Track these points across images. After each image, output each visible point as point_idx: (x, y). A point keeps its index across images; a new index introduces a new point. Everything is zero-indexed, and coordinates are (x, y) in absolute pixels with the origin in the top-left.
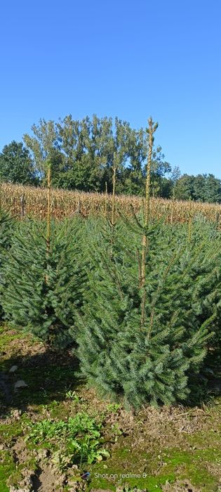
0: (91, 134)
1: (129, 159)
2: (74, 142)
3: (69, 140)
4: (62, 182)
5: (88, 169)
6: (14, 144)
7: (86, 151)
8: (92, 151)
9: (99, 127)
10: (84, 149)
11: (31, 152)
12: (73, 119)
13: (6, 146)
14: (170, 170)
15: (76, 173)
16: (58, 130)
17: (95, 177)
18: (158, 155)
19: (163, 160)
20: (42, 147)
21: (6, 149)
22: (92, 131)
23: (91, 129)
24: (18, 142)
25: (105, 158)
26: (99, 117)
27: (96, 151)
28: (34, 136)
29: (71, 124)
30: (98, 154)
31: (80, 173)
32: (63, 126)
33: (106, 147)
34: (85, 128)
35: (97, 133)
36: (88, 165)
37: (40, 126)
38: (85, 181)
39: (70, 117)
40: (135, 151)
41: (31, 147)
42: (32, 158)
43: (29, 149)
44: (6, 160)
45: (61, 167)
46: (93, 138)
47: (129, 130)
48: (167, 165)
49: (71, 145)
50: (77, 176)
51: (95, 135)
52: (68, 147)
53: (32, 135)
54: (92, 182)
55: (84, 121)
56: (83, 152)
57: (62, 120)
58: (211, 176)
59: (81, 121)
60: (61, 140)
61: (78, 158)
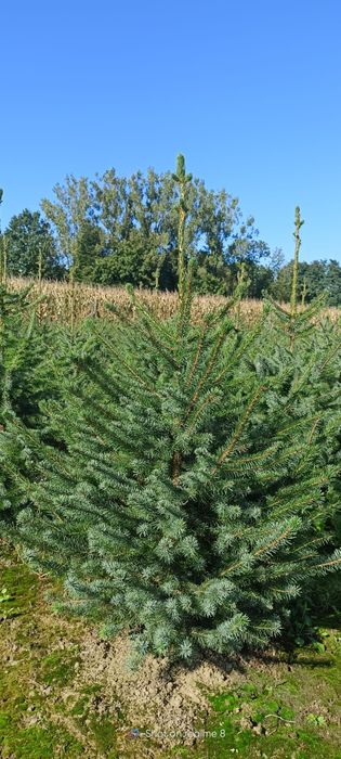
0: (145, 198)
1: (204, 237)
2: (118, 211)
3: (111, 208)
4: (99, 272)
5: (140, 252)
6: (27, 214)
7: (138, 225)
8: (146, 224)
9: (157, 187)
10: (134, 221)
11: (53, 227)
12: (117, 175)
13: (15, 218)
14: (268, 254)
15: (121, 258)
16: (95, 193)
17: (150, 264)
18: (249, 230)
19: (257, 239)
20: (69, 218)
21: (15, 223)
22: (147, 194)
23: (144, 191)
24: (32, 211)
25: (166, 236)
26: (158, 172)
27: (153, 225)
28: (58, 201)
29: (115, 182)
30: (156, 229)
31: (128, 259)
32: (101, 186)
33: (168, 218)
34: (136, 189)
35: (154, 196)
36: (140, 246)
37: (67, 186)
38: (135, 270)
39: (113, 171)
40: (213, 223)
41: (53, 218)
42: (55, 235)
43: (50, 221)
44: (15, 238)
45: (98, 248)
46: (149, 204)
47: (204, 192)
48: (262, 245)
49: (114, 216)
50: (123, 263)
51: (152, 199)
52: (110, 218)
53: (54, 199)
54: (146, 272)
55: (134, 178)
56: (132, 226)
57: (100, 176)
58: (334, 263)
59: (129, 178)
60: (98, 208)
61: (125, 235)
